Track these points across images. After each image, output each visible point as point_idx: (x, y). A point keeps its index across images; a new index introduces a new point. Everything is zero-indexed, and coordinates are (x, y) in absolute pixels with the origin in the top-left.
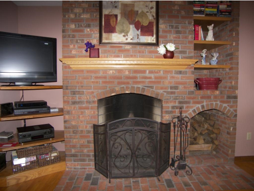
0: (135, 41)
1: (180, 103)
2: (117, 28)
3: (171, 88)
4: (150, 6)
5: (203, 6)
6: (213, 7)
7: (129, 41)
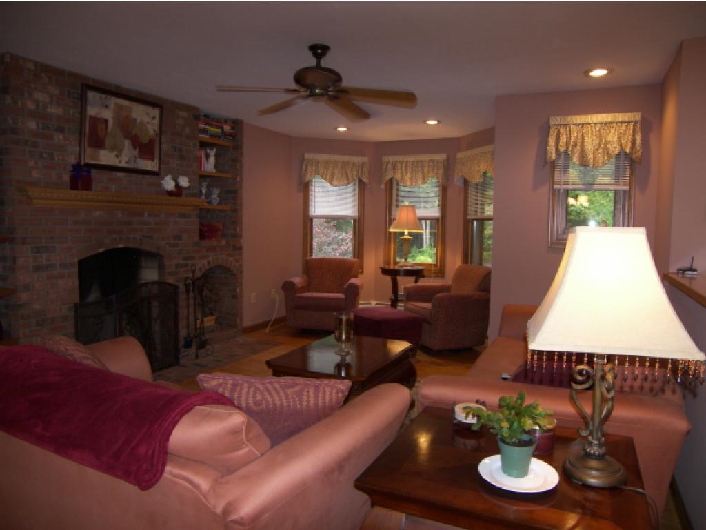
0: (131, 166)
1: (185, 259)
2: (108, 142)
3: (175, 238)
4: (152, 115)
5: (207, 124)
6: (217, 127)
7: (123, 165)
